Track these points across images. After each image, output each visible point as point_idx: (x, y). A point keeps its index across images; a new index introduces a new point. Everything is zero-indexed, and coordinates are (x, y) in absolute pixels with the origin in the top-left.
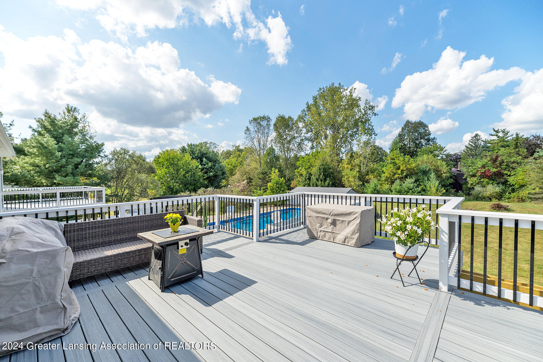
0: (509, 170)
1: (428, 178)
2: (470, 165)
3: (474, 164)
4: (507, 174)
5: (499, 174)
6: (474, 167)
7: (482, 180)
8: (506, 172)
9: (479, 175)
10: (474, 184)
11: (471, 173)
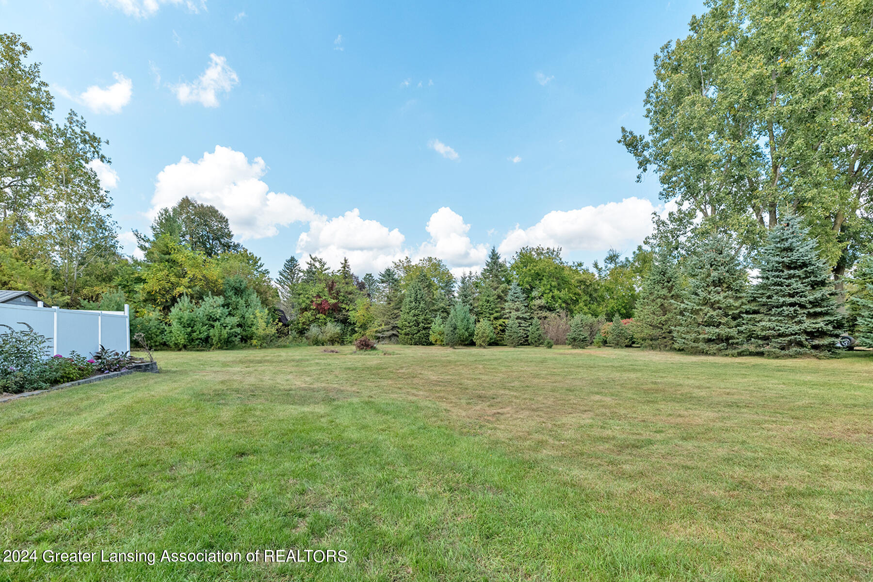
0: (347, 304)
1: (246, 301)
2: (301, 292)
3: (306, 291)
4: (345, 308)
5: (336, 309)
6: (306, 296)
7: (318, 316)
8: (344, 306)
9: (315, 307)
10: (308, 323)
11: (303, 305)
